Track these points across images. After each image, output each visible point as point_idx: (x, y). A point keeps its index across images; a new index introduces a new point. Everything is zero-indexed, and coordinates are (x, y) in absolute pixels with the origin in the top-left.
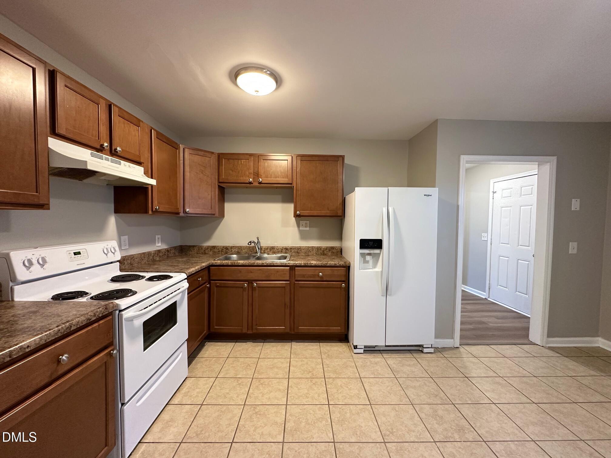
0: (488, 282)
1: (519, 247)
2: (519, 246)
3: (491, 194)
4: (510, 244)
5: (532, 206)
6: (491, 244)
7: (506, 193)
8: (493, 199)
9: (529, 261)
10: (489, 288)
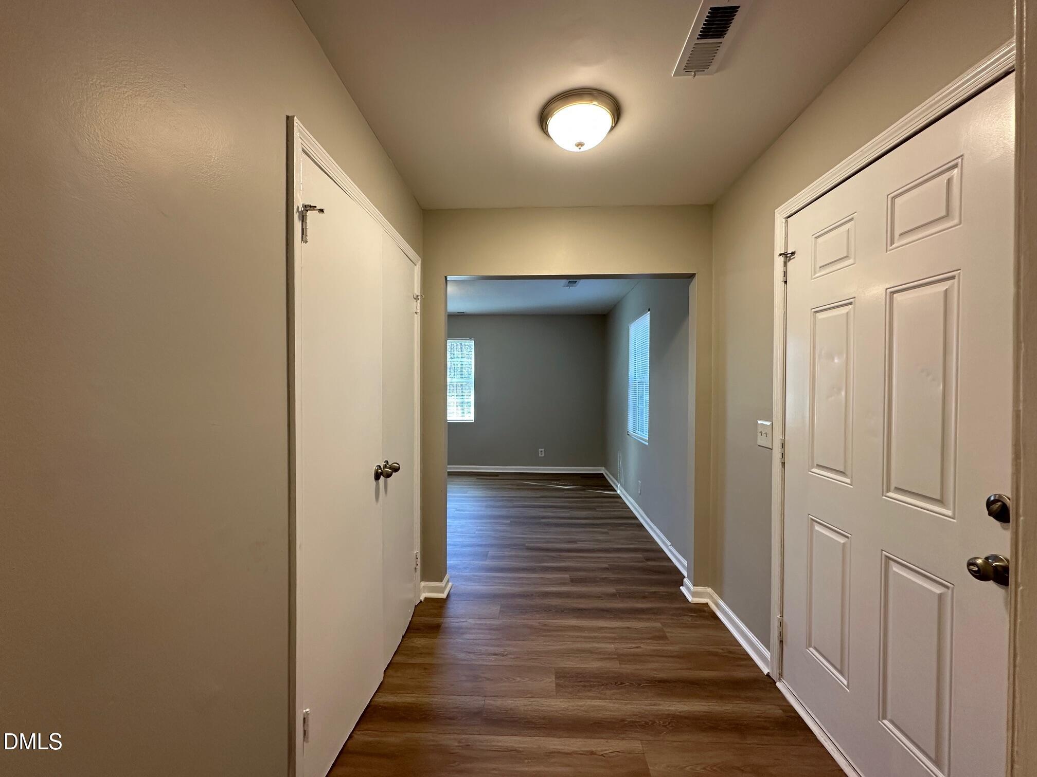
0: (775, 616)
1: (890, 494)
2: (888, 491)
3: (779, 261)
4: (848, 472)
5: (956, 280)
6: (783, 464)
7: (832, 244)
8: (786, 282)
9: (947, 587)
10: (781, 642)
